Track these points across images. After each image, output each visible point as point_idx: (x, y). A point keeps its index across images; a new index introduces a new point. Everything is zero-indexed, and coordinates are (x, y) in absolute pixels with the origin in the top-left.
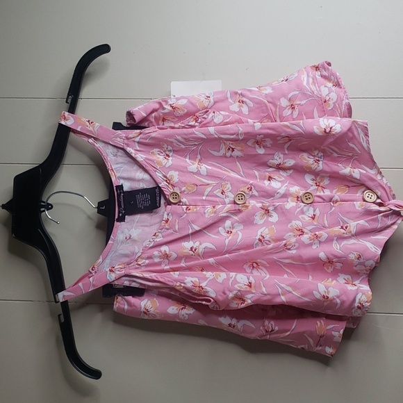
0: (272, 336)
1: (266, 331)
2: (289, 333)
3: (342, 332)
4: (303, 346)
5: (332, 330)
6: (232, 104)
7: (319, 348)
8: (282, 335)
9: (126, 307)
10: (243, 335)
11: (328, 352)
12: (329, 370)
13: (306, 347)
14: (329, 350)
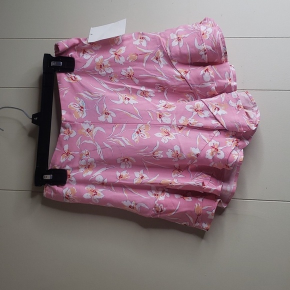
0: (161, 215)
1: (157, 212)
2: (174, 213)
3: (214, 211)
4: (185, 223)
5: (206, 210)
6: (135, 40)
7: (198, 224)
8: (169, 215)
9: (52, 194)
10: (140, 214)
11: (204, 227)
12: (203, 241)
13: (188, 224)
14: (205, 226)
